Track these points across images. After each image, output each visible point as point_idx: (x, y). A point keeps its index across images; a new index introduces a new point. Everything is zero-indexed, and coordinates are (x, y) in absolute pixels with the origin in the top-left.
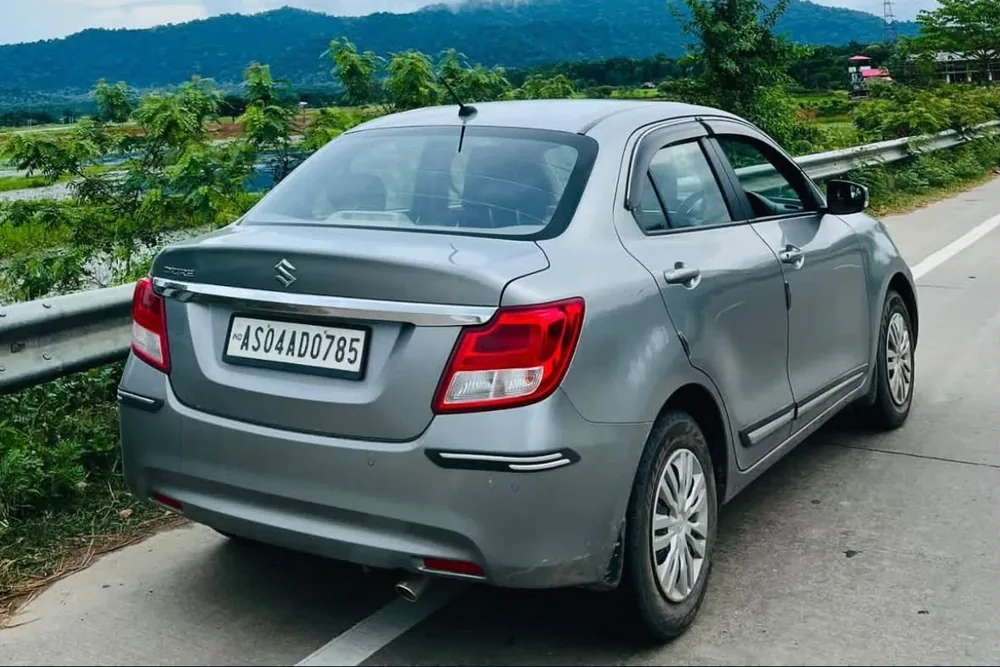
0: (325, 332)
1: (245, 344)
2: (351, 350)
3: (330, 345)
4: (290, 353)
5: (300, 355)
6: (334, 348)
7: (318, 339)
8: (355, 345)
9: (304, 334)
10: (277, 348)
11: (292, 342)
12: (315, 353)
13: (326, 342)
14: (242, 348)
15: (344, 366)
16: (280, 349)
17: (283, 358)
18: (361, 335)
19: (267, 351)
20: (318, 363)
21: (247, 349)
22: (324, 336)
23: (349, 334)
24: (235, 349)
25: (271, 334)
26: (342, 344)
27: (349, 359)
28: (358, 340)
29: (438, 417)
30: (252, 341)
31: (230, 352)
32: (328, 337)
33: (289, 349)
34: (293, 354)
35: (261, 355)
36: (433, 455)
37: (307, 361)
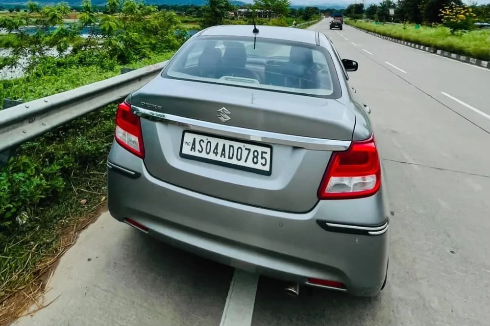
0: (244, 146)
1: (193, 148)
2: (262, 158)
3: (248, 154)
4: (223, 156)
5: (229, 158)
6: (251, 156)
7: (240, 150)
8: (264, 155)
9: (231, 146)
10: (214, 152)
11: (224, 150)
12: (239, 158)
13: (245, 153)
14: (191, 150)
15: (259, 166)
16: (216, 154)
17: (218, 158)
18: (268, 150)
19: (208, 153)
20: (242, 163)
21: (195, 151)
22: (243, 149)
23: (260, 149)
24: (187, 150)
25: (209, 144)
26: (256, 154)
27: (261, 163)
28: (266, 153)
29: (321, 202)
30: (198, 147)
31: (184, 152)
32: (246, 149)
33: (222, 154)
34: (225, 157)
35: (203, 155)
36: (322, 223)
37: (234, 161)
